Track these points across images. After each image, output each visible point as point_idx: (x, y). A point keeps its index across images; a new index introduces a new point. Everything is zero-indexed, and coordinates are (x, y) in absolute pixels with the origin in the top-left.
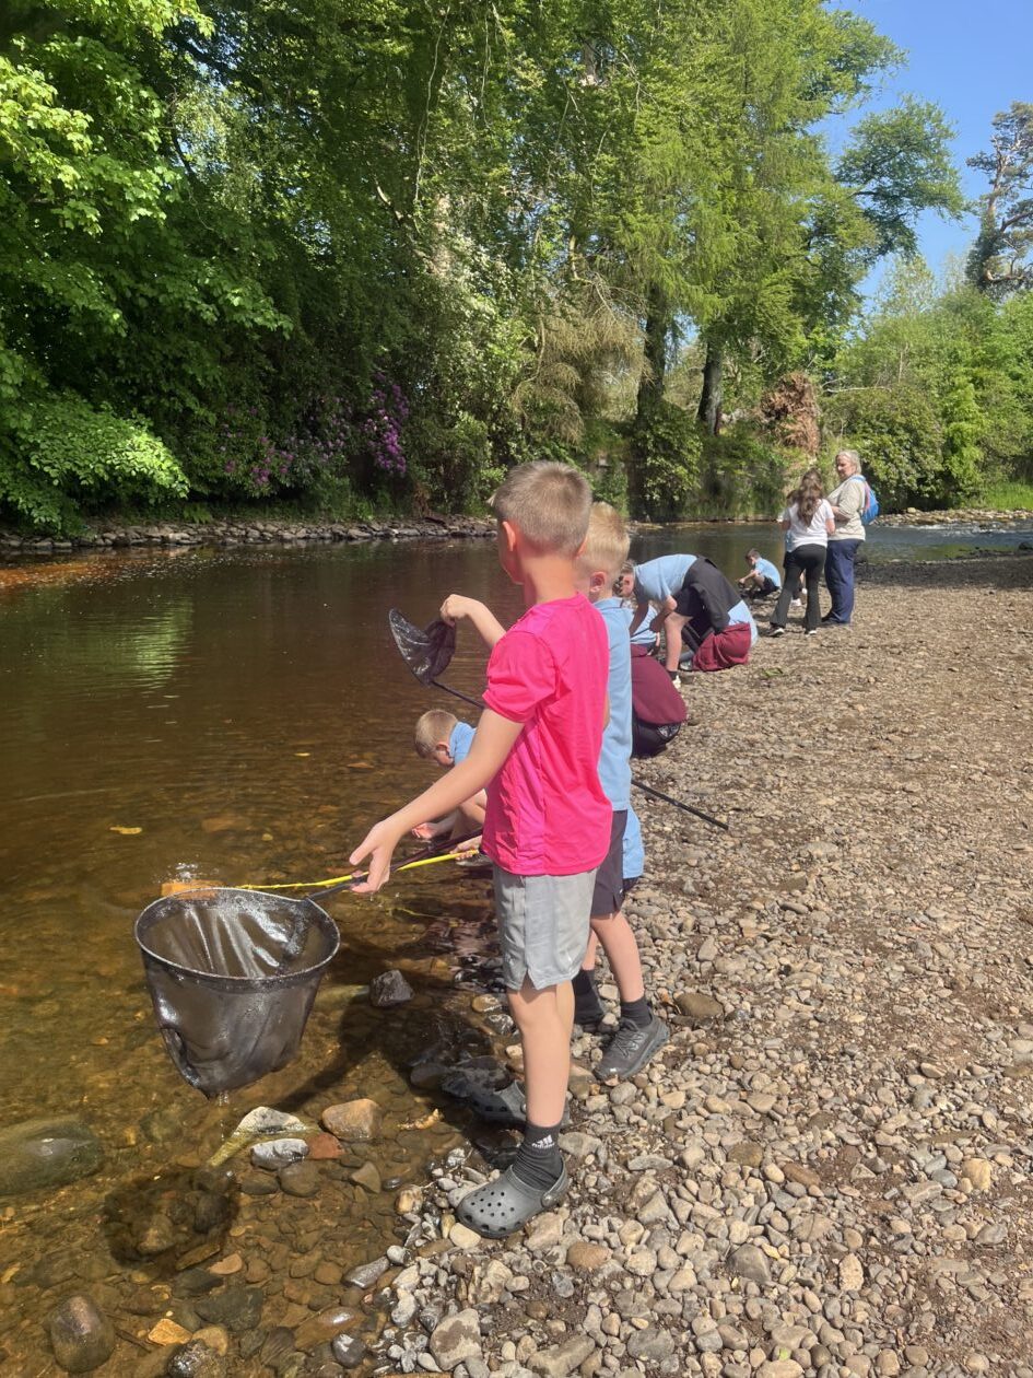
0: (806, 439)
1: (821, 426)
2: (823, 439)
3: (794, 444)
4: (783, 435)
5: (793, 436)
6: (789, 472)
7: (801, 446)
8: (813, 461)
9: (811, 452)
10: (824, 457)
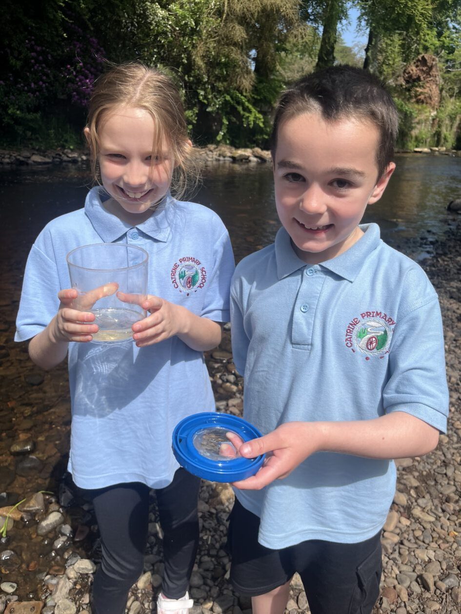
0: (430, 98)
1: (441, 90)
2: (442, 99)
3: (423, 102)
4: (416, 96)
5: (422, 97)
6: (416, 120)
7: (427, 103)
8: (434, 113)
9: (433, 108)
10: (442, 111)
